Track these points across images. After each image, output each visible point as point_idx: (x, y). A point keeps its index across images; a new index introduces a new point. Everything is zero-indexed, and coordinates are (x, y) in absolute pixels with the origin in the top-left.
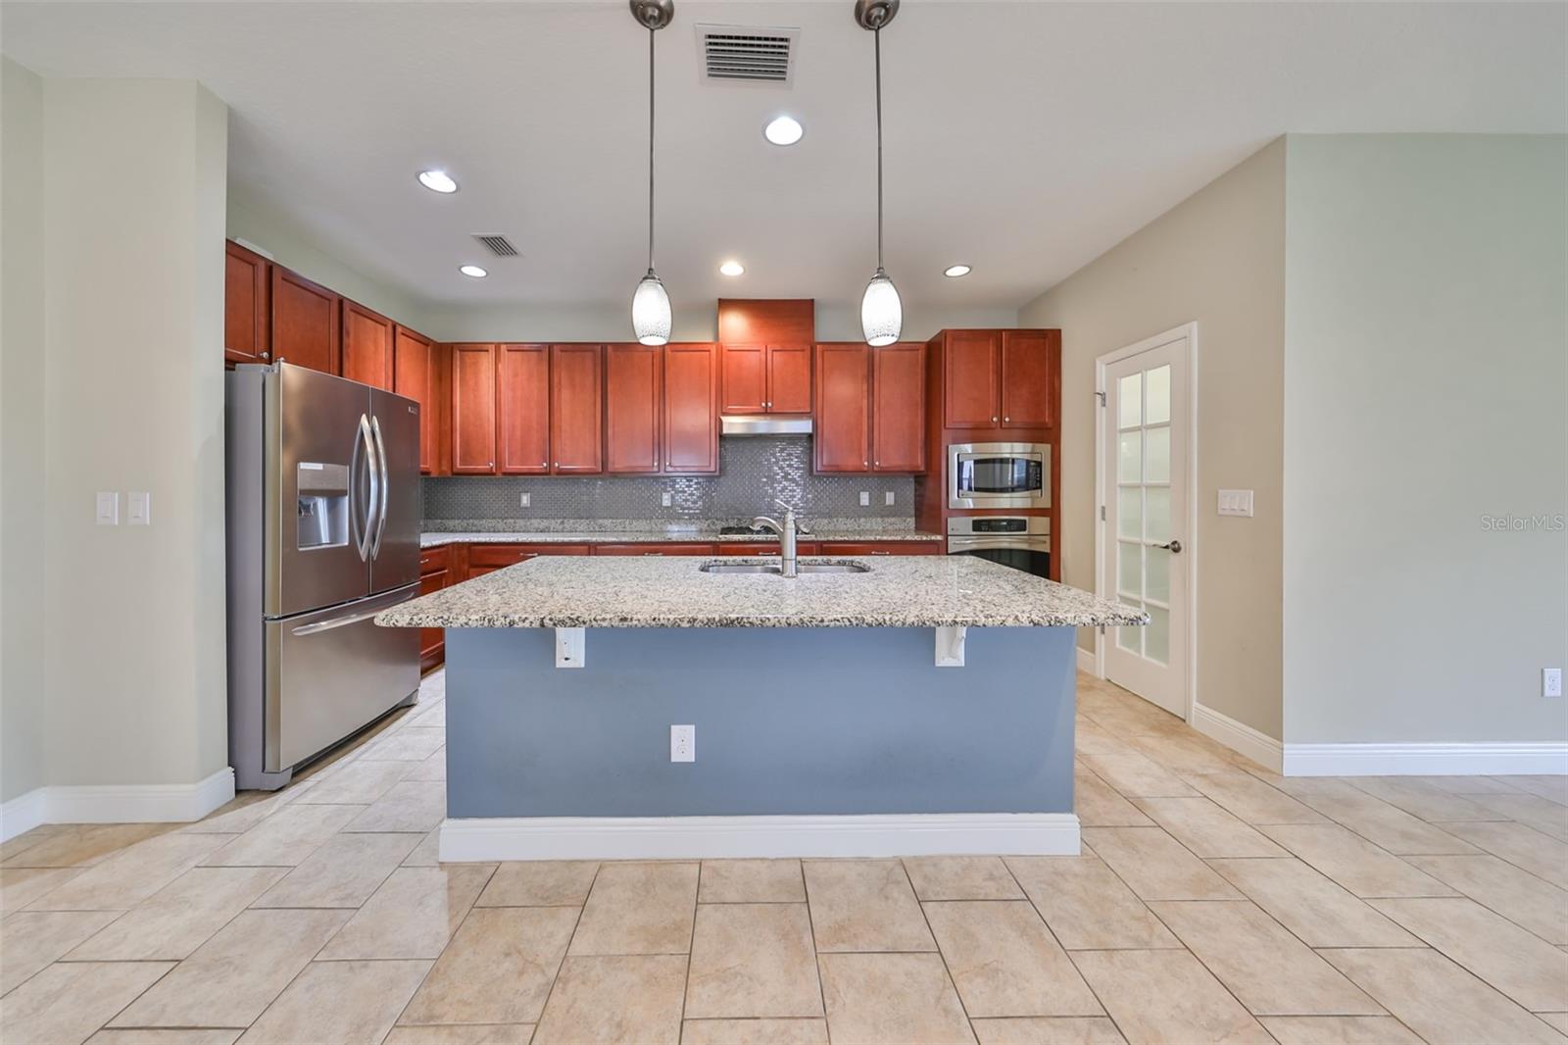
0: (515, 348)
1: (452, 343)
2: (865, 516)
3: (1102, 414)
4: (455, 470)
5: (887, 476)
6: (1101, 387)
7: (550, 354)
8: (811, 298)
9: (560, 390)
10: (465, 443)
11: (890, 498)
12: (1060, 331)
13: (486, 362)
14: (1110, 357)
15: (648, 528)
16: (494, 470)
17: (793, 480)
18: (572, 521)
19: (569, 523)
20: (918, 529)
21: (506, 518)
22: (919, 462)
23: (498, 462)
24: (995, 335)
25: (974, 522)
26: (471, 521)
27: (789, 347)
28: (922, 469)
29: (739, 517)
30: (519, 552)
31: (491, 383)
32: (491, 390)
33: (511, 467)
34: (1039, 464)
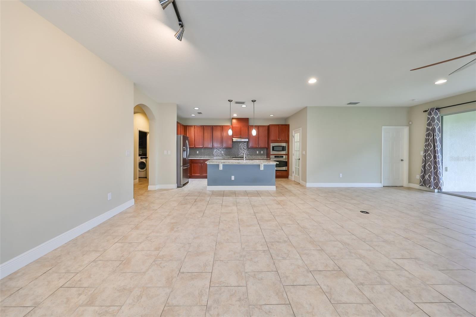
0: (197, 126)
1: (187, 125)
2: (257, 155)
3: (293, 139)
5: (262, 148)
6: (293, 135)
7: (203, 127)
8: (248, 118)
9: (205, 133)
11: (262, 152)
12: (289, 125)
13: (192, 129)
14: (295, 130)
17: (245, 149)
19: (205, 156)
20: (267, 158)
21: (195, 155)
22: (267, 146)
23: (195, 146)
24: (278, 125)
25: (275, 156)
27: (244, 126)
31: (193, 132)
32: (194, 134)
33: (196, 147)
34: (286, 147)
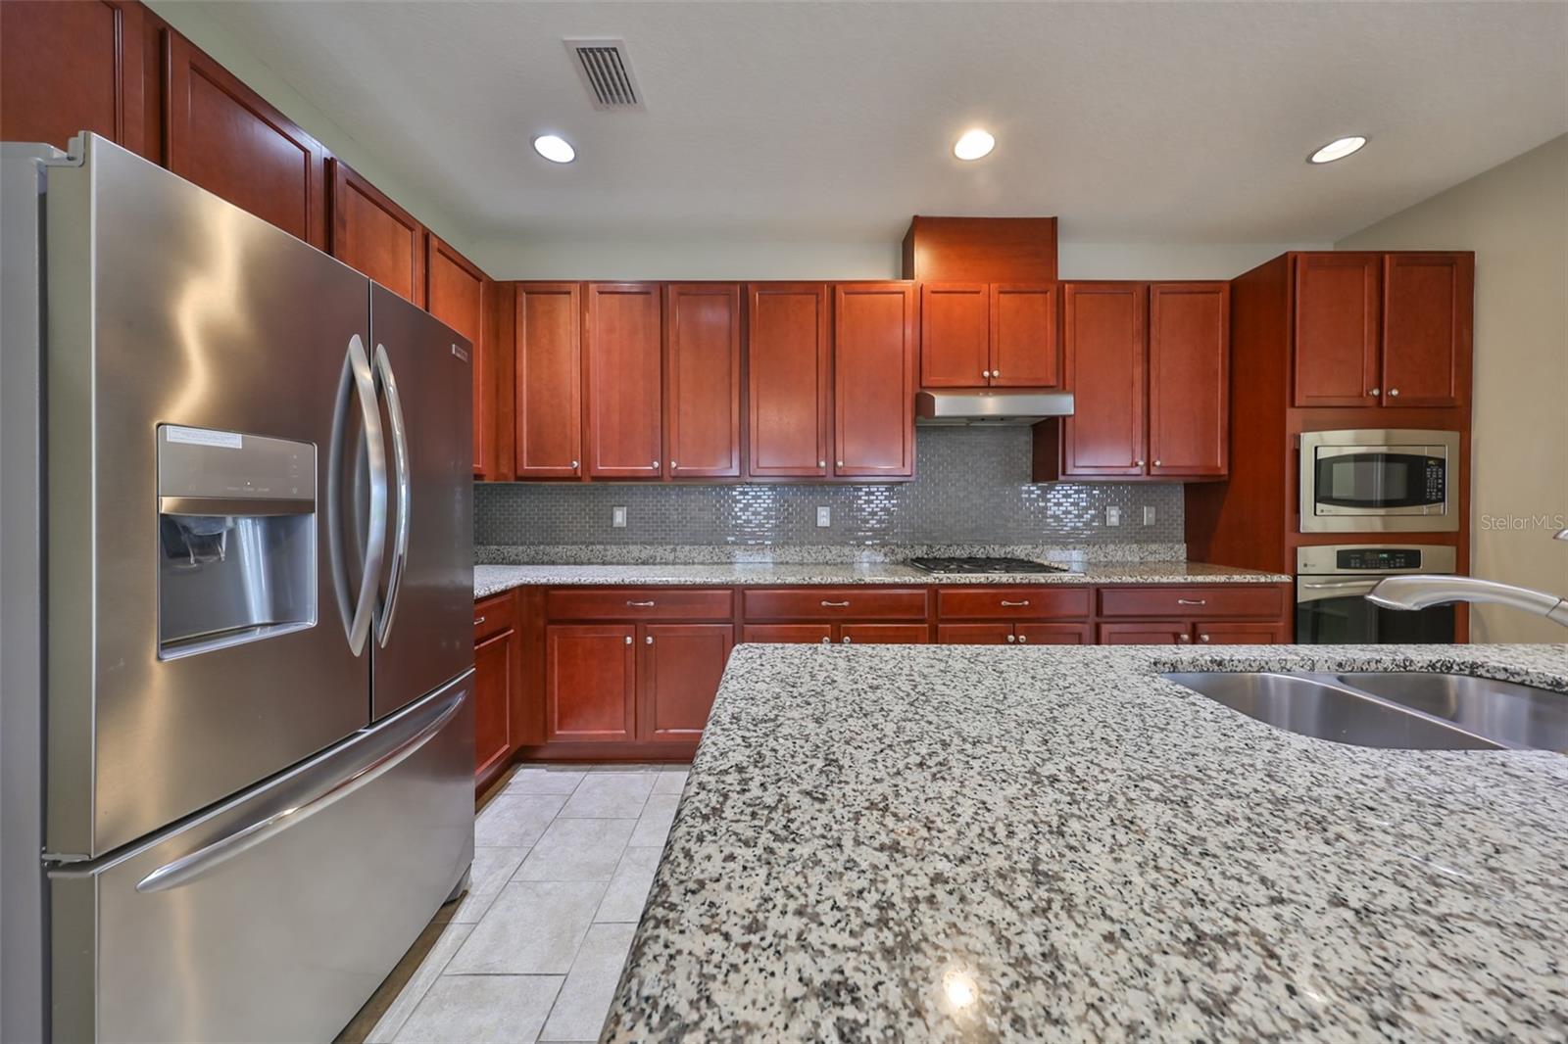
0: (608, 289)
1: (515, 282)
2: (1113, 542)
4: (520, 473)
5: (1147, 483)
7: (662, 295)
8: (1055, 215)
9: (678, 354)
10: (536, 433)
11: (1148, 515)
12: (1472, 253)
13: (566, 310)
15: (797, 559)
16: (579, 474)
18: (687, 548)
19: (684, 551)
21: (593, 544)
22: (1222, 462)
23: (586, 463)
24: (1373, 260)
25: (1339, 553)
26: (542, 547)
27: (1022, 286)
28: (1224, 471)
29: (929, 542)
30: (625, 599)
31: (576, 342)
32: (576, 353)
33: (601, 468)
34: (1441, 463)
